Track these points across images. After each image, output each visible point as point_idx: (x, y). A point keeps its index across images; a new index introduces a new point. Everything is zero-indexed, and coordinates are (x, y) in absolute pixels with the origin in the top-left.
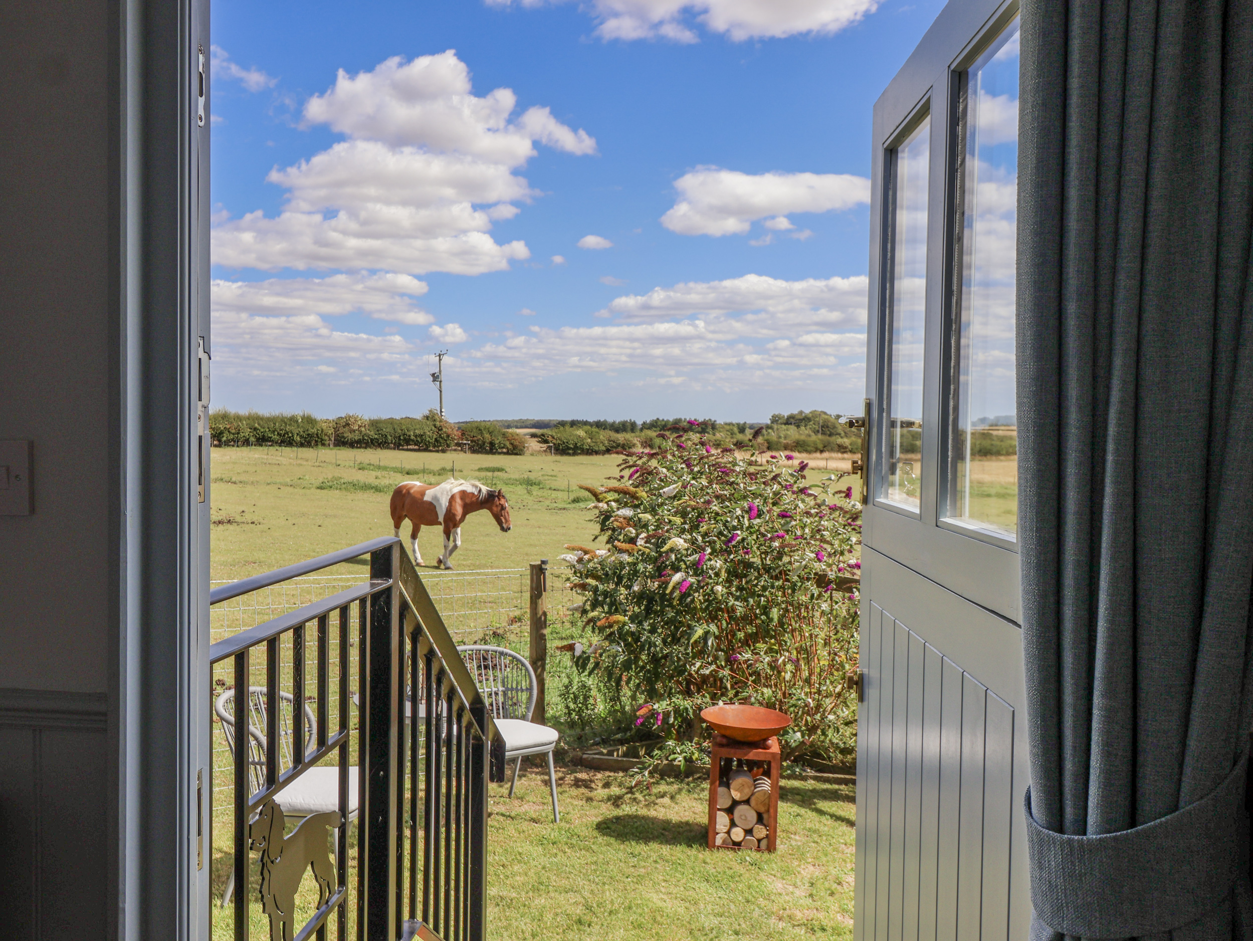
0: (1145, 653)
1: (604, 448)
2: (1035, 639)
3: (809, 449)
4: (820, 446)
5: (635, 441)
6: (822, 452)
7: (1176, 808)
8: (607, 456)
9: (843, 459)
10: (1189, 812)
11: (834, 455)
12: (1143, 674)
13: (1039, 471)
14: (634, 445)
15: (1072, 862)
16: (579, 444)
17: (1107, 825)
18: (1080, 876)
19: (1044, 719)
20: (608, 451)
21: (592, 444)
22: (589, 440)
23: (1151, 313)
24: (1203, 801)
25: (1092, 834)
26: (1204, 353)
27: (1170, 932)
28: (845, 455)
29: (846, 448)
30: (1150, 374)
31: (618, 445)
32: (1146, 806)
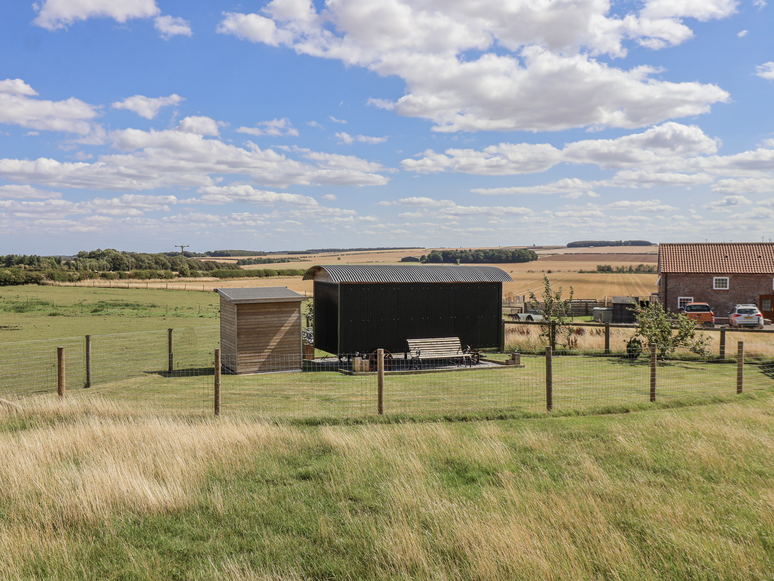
1: (23, 281)
3: (143, 277)
4: (149, 275)
5: (43, 276)
6: (149, 278)
8: (26, 285)
9: (162, 282)
11: (157, 280)
14: (42, 278)
16: (7, 279)
20: (26, 282)
21: (16, 279)
22: (14, 276)
28: (162, 280)
29: (162, 276)
31: (32, 279)
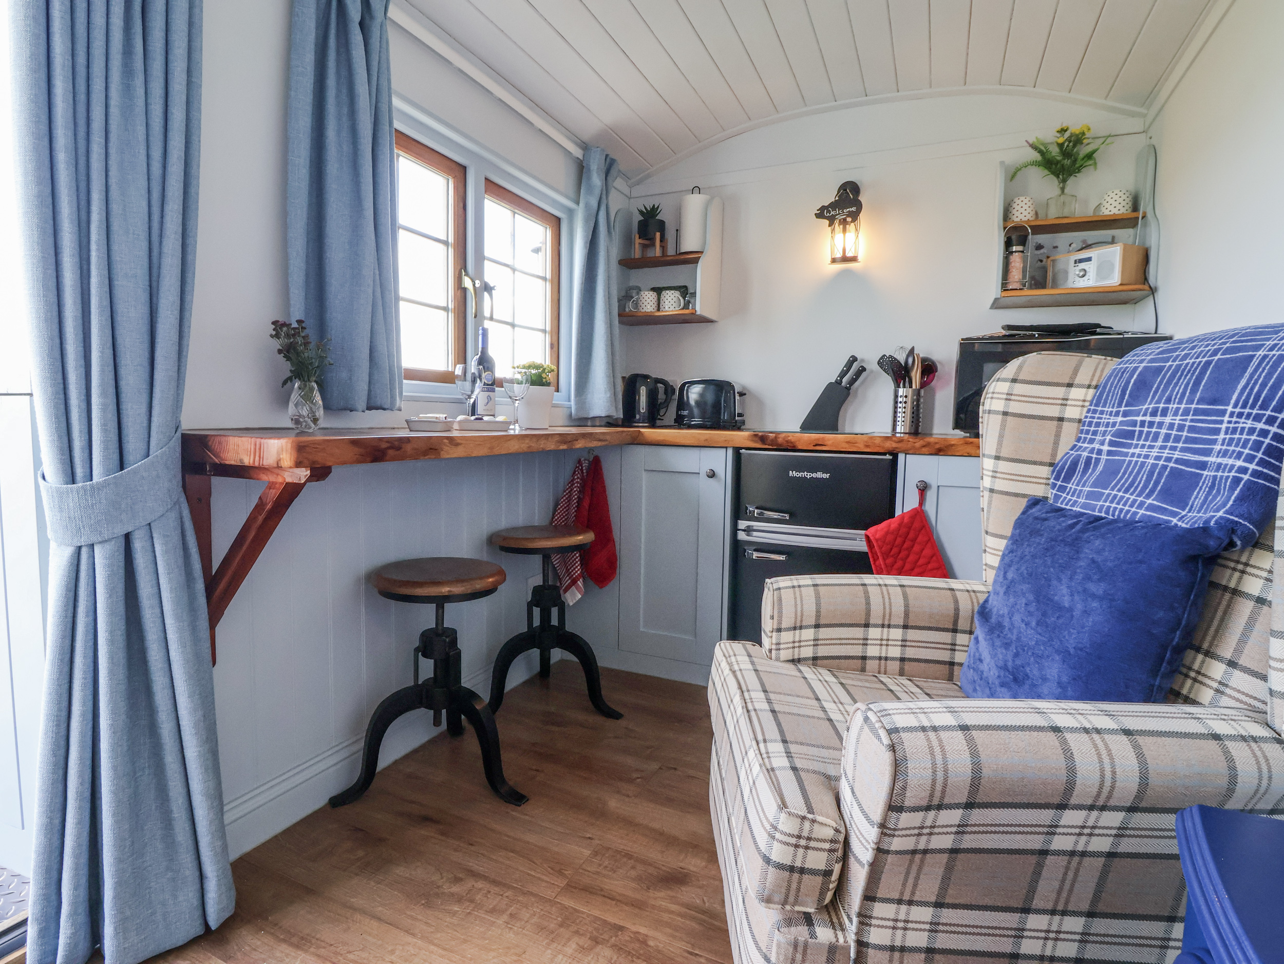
0: (123, 372)
2: (47, 367)
7: (148, 456)
10: (157, 456)
12: (123, 383)
13: (43, 257)
15: (86, 499)
17: (108, 472)
18: (93, 506)
19: (57, 417)
23: (113, 173)
24: (163, 449)
25: (96, 478)
26: (144, 204)
27: (149, 524)
30: (115, 208)
32: (129, 457)
